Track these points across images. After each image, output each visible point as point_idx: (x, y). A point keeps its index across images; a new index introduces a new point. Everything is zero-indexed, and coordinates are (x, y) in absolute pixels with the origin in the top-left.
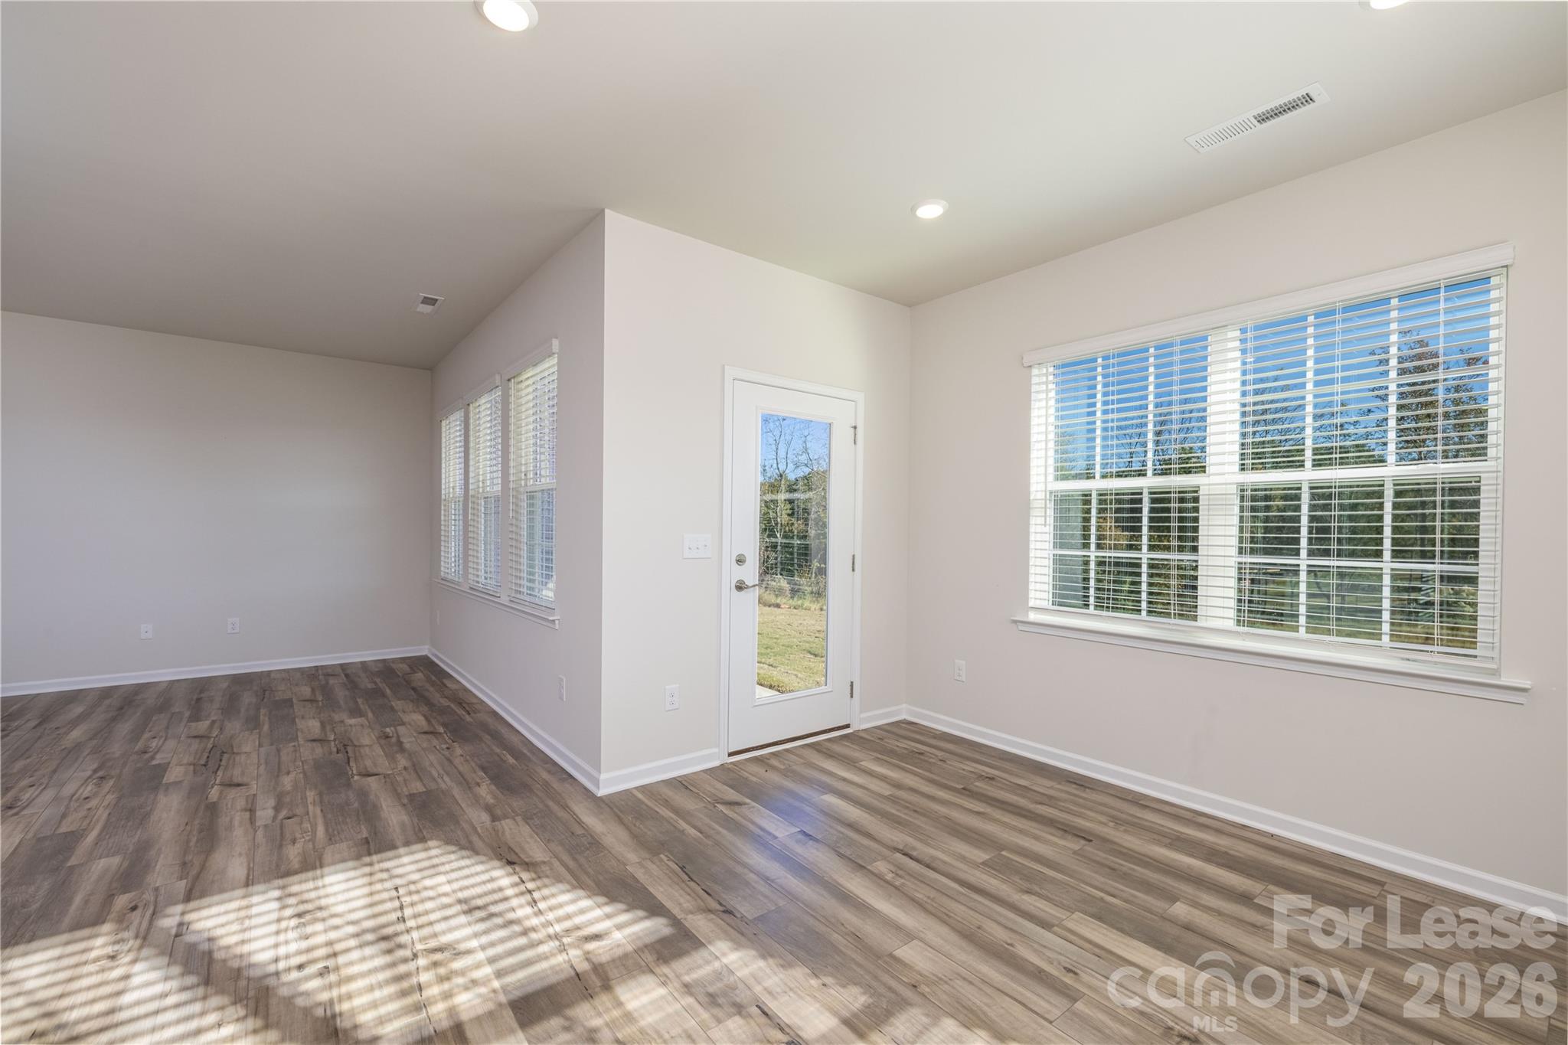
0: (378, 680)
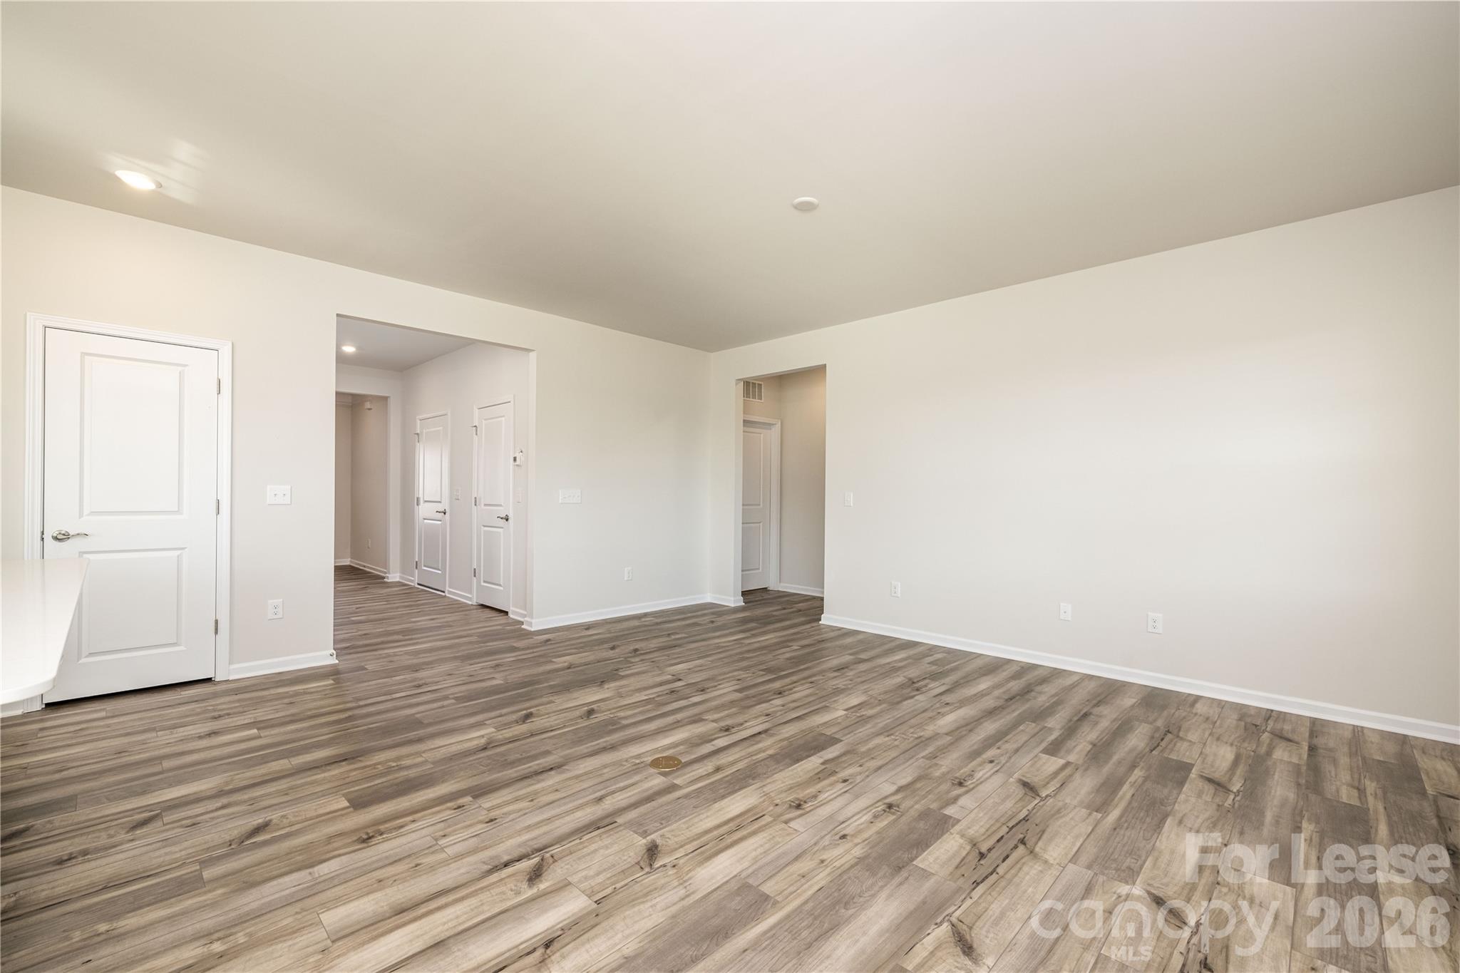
0: (1371, 786)
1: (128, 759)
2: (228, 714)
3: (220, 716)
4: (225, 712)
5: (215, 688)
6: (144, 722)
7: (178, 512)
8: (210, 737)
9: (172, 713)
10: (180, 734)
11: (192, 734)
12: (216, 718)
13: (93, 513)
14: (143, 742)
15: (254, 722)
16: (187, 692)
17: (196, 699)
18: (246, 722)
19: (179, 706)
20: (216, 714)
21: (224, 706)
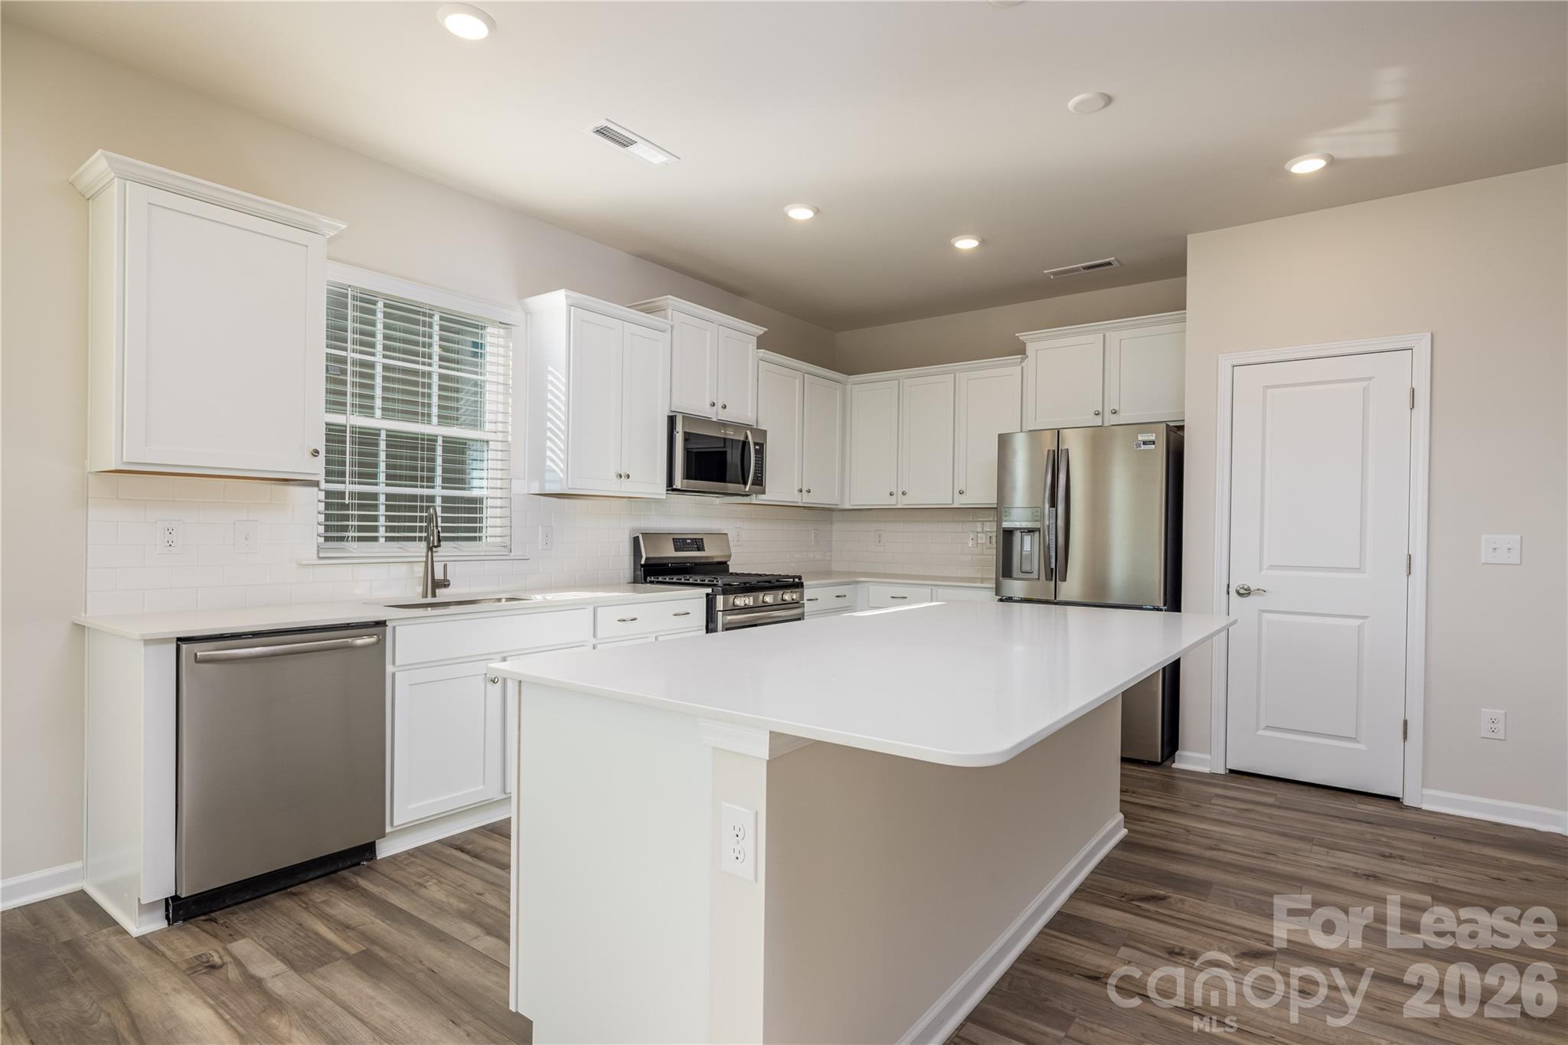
1: (1273, 865)
2: (1402, 858)
3: (1391, 856)
4: (1399, 853)
5: (1399, 813)
6: (1305, 827)
7: (1358, 570)
8: (1368, 879)
9: (1338, 827)
10: (1336, 860)
11: (1348, 866)
12: (1384, 856)
13: (1272, 567)
14: (1295, 852)
15: (1432, 885)
16: (1364, 807)
17: (1370, 820)
18: (1421, 879)
19: (1349, 822)
20: (1387, 851)
21: (1402, 845)
